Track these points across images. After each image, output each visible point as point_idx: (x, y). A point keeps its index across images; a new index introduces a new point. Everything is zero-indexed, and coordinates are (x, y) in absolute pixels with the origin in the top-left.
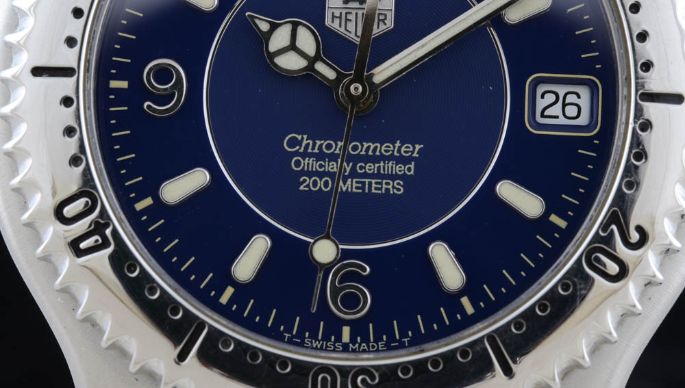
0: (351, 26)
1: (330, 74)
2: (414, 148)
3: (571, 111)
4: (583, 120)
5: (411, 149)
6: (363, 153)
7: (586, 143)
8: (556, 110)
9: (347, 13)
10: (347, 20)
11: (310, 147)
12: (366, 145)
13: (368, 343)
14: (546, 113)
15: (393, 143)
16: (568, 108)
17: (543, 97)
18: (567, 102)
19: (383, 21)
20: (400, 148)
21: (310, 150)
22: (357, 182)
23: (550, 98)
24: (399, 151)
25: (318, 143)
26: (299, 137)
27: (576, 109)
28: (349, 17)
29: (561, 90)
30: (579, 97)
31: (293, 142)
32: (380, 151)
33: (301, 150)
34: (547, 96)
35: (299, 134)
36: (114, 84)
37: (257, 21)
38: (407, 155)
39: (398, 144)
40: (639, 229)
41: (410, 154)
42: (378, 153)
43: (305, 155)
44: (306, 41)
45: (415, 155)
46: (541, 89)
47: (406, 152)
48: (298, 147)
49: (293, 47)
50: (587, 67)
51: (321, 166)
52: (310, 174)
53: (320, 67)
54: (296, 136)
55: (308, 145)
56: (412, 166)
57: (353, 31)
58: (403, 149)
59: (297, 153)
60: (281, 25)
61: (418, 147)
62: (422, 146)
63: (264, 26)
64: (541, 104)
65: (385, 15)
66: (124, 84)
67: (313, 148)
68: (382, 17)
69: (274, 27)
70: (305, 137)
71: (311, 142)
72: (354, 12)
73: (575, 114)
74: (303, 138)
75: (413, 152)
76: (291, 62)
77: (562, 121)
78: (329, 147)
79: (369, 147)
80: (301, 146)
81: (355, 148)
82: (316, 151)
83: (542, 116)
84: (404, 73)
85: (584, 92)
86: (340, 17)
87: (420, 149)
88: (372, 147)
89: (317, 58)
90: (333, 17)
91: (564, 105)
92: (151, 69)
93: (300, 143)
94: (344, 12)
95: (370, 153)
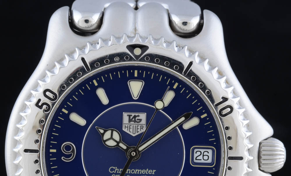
0: (131, 130)
1: (125, 147)
2: (153, 171)
3: (206, 158)
4: (210, 161)
5: (152, 172)
6: (136, 173)
7: (210, 169)
8: (201, 157)
9: (130, 126)
10: (130, 128)
11: (118, 171)
12: (136, 170)
14: (197, 158)
15: (146, 170)
16: (204, 157)
17: (196, 153)
18: (204, 155)
19: (142, 128)
21: (118, 172)
23: (199, 153)
24: (148, 172)
25: (121, 170)
26: (114, 168)
27: (207, 157)
28: (131, 127)
29: (202, 151)
30: (208, 153)
31: (112, 170)
32: (141, 172)
33: (115, 172)
34: (197, 152)
35: (114, 167)
36: (51, 151)
37: (100, 130)
38: (150, 174)
39: (147, 170)
41: (151, 173)
42: (141, 173)
43: (116, 174)
44: (116, 136)
45: (153, 173)
46: (196, 150)
47: (150, 173)
48: (114, 171)
49: (112, 138)
50: (211, 144)
53: (121, 145)
54: (113, 167)
55: (117, 170)
57: (132, 132)
58: (149, 172)
59: (113, 173)
60: (107, 131)
61: (154, 171)
62: (155, 171)
63: (102, 131)
64: (195, 155)
65: (143, 126)
66: (55, 151)
67: (119, 172)
68: (142, 127)
69: (105, 131)
70: (116, 168)
71: (118, 169)
72: (132, 125)
73: (207, 159)
74: (115, 168)
75: (152, 173)
76: (111, 143)
77: (202, 161)
79: (138, 171)
80: (115, 171)
81: (133, 171)
83: (196, 159)
84: (149, 147)
85: (210, 151)
86: (128, 127)
87: (155, 172)
88: (139, 171)
89: (120, 141)
90: (125, 127)
91: (203, 156)
92: (64, 146)
93: (114, 170)
94: (129, 125)
95: (138, 173)
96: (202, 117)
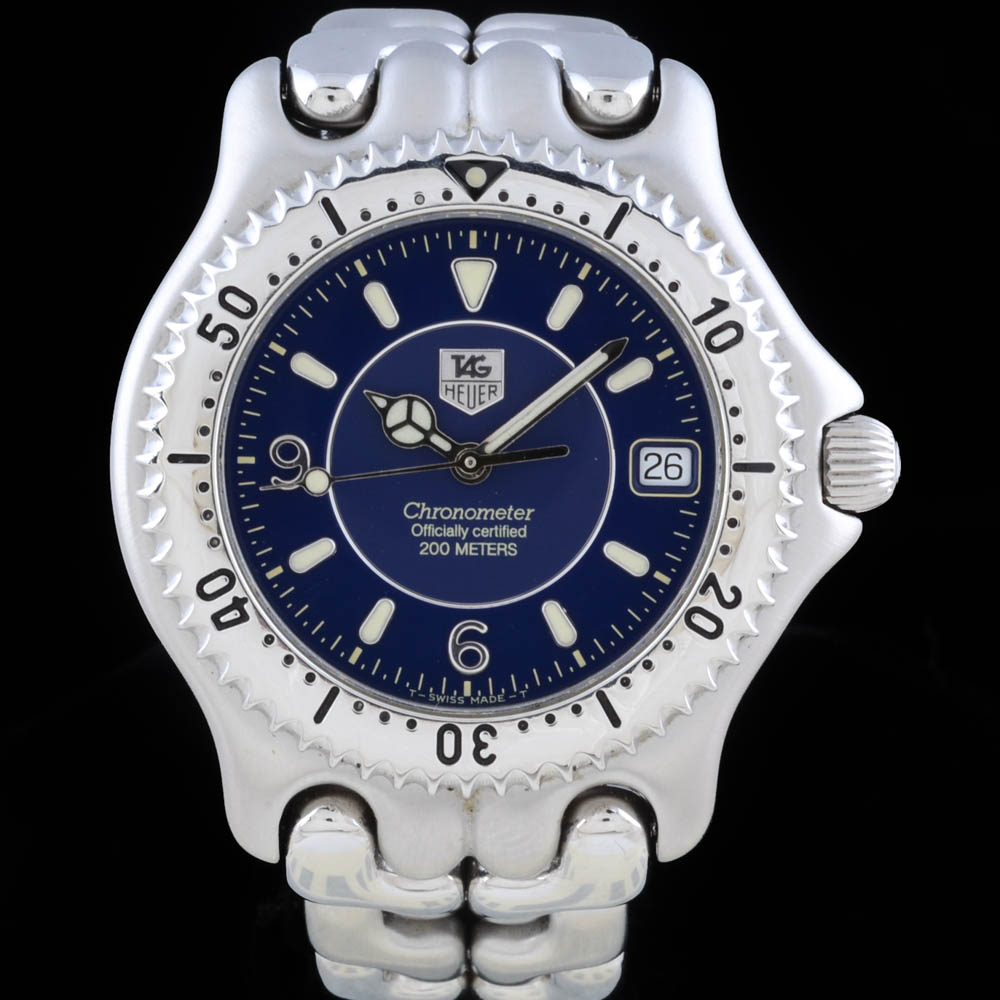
0: (464, 398)
1: (446, 446)
2: (526, 512)
3: (673, 472)
4: (685, 480)
5: (524, 513)
6: (479, 518)
7: (687, 504)
8: (659, 471)
9: (459, 386)
10: (459, 392)
11: (429, 513)
12: (480, 511)
13: (488, 695)
14: (649, 475)
15: (507, 508)
16: (669, 469)
17: (646, 459)
18: (669, 463)
19: (494, 392)
20: (513, 513)
21: (428, 517)
22: (474, 546)
23: (653, 460)
24: (512, 515)
25: (436, 510)
26: (418, 505)
27: (678, 469)
28: (461, 389)
29: (664, 452)
30: (680, 458)
31: (412, 510)
32: (494, 516)
33: (420, 517)
34: (650, 458)
35: (417, 502)
36: (242, 460)
37: (375, 398)
38: (520, 519)
39: (511, 509)
40: (735, 590)
41: (522, 518)
42: (492, 518)
43: (424, 521)
44: (422, 415)
45: (527, 519)
46: (645, 451)
47: (518, 516)
48: (417, 515)
49: (409, 421)
50: (686, 431)
51: (439, 532)
52: (429, 539)
53: (436, 440)
54: (415, 503)
55: (426, 512)
56: (525, 529)
58: (516, 514)
59: (416, 520)
60: (397, 400)
61: (530, 511)
62: (533, 510)
63: (381, 403)
64: (644, 466)
65: (495, 386)
66: (251, 460)
67: (431, 515)
68: (493, 389)
69: (391, 403)
70: (424, 504)
71: (429, 509)
72: (466, 384)
73: (677, 475)
74: (421, 506)
75: (525, 516)
76: (408, 436)
77: (665, 482)
78: (446, 513)
79: (483, 513)
80: (420, 513)
81: (470, 514)
82: (434, 517)
83: (646, 477)
84: (513, 441)
85: (685, 453)
86: (453, 390)
87: (532, 513)
88: (487, 512)
89: (433, 430)
90: (447, 389)
91: (667, 466)
92: (276, 446)
93: (419, 510)
94: (456, 384)
95: (485, 518)
96: (661, 357)
